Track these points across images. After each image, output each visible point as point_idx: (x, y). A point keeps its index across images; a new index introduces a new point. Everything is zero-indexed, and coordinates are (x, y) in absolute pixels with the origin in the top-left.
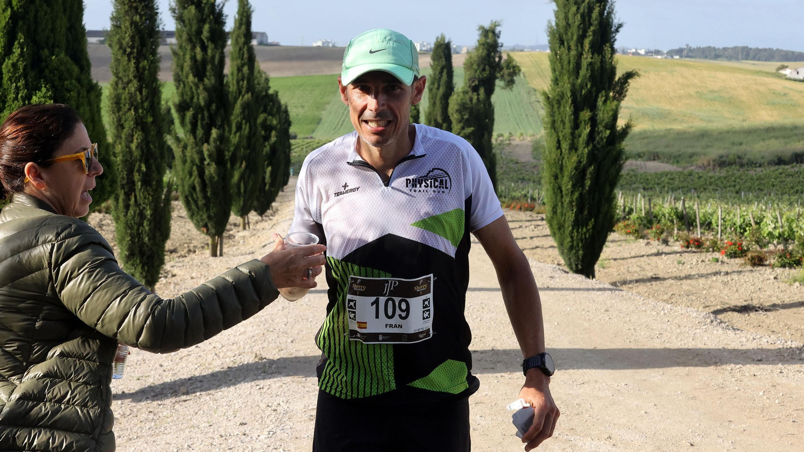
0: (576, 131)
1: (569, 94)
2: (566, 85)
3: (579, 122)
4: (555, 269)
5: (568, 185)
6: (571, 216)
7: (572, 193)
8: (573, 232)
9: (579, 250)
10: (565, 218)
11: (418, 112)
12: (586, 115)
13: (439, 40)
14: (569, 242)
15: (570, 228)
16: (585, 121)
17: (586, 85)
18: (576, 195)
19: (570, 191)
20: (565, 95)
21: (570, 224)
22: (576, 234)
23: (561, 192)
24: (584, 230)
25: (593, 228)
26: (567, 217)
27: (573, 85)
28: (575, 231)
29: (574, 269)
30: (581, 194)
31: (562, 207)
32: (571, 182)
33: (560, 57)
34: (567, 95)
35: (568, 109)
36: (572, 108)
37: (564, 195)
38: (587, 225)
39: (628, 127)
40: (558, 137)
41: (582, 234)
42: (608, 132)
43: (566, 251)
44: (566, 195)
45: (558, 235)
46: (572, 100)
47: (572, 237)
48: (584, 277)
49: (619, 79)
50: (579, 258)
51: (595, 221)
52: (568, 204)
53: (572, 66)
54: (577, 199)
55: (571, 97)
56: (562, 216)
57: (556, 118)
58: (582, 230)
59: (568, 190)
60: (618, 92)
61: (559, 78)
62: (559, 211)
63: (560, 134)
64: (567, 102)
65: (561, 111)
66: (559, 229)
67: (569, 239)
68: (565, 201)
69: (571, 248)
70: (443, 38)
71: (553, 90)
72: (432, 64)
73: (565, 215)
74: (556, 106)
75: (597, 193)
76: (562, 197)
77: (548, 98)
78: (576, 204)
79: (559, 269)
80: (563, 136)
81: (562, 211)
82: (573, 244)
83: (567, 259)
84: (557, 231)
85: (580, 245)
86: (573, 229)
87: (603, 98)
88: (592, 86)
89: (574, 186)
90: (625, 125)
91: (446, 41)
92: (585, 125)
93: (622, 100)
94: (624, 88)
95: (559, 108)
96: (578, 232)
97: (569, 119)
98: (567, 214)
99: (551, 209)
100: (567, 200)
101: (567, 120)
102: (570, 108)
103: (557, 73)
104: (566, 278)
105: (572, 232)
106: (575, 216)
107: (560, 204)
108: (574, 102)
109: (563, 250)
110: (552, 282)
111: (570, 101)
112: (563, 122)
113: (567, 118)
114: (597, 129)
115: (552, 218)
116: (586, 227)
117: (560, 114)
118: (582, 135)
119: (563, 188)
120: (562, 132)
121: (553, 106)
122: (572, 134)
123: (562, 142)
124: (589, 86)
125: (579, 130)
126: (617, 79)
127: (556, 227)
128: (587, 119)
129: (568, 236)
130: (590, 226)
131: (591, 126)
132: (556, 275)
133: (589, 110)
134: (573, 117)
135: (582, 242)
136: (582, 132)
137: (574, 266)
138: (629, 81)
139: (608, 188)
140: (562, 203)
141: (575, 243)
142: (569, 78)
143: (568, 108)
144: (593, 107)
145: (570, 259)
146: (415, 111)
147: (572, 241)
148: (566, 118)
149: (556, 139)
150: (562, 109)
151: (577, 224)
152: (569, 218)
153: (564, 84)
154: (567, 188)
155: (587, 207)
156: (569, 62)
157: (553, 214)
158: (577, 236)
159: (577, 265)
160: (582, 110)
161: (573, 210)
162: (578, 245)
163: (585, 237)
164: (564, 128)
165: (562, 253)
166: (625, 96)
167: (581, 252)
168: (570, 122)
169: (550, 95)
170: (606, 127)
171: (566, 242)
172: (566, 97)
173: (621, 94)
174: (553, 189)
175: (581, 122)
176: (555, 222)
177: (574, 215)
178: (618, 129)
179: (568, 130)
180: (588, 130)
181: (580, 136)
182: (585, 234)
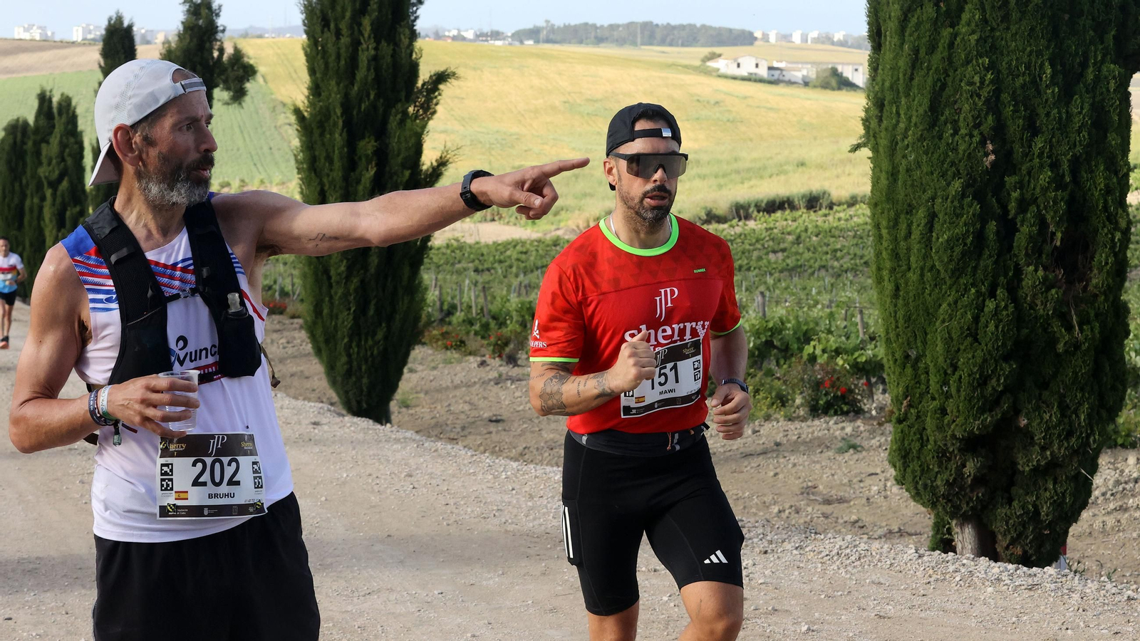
0: (352, 174)
1: (339, 111)
2: (333, 95)
3: (356, 158)
4: (321, 411)
5: (340, 266)
6: (346, 320)
7: (348, 278)
8: (350, 347)
9: (362, 377)
10: (336, 324)
11: (82, 148)
12: (367, 146)
13: (112, 22)
14: (344, 364)
15: (346, 340)
16: (367, 156)
17: (368, 95)
18: (355, 281)
19: (344, 275)
20: (332, 113)
21: (346, 334)
22: (356, 350)
23: (329, 278)
24: (370, 342)
25: (386, 338)
26: (340, 321)
27: (346, 95)
28: (354, 344)
29: (355, 409)
30: (362, 281)
31: (332, 303)
32: (345, 261)
33: (323, 47)
34: (335, 113)
35: (338, 138)
36: (345, 134)
37: (334, 284)
38: (374, 334)
39: (442, 163)
40: (322, 184)
41: (366, 350)
42: (407, 173)
43: (339, 379)
44: (338, 283)
45: (324, 354)
46: (343, 122)
47: (349, 356)
48: (371, 422)
49: (423, 85)
50: (362, 391)
51: (389, 327)
52: (340, 298)
53: (343, 62)
54: (356, 290)
55: (342, 116)
56: (332, 320)
57: (317, 153)
58: (366, 341)
59: (339, 274)
60: (422, 106)
61: (321, 85)
62: (326, 311)
63: (325, 180)
64: (335, 124)
65: (325, 140)
66: (327, 341)
67: (344, 359)
68: (336, 293)
69: (349, 373)
70: (120, 19)
71: (312, 104)
72: (102, 64)
73: (337, 318)
74: (317, 132)
75: (390, 279)
76: (330, 286)
77: (304, 117)
78: (354, 299)
79: (329, 410)
80: (331, 183)
81: (332, 311)
82: (351, 367)
83: (341, 392)
84: (322, 346)
85: (364, 367)
86: (351, 341)
87: (399, 116)
88: (378, 96)
89: (349, 268)
90: (436, 161)
91: (126, 24)
92: (368, 164)
93: (429, 119)
94: (432, 99)
95: (322, 135)
96: (359, 346)
97: (340, 153)
98: (341, 317)
99: (312, 308)
100: (339, 292)
101: (336, 157)
102: (341, 135)
103: (318, 75)
104: (341, 425)
105: (348, 347)
106: (354, 319)
107: (327, 299)
108: (348, 124)
109: (335, 377)
110: (316, 431)
111: (340, 123)
112: (329, 159)
113: (337, 152)
114: (387, 169)
115: (314, 323)
116: (373, 337)
117: (323, 144)
118: (363, 180)
119: (332, 273)
120: (328, 175)
121: (311, 133)
122: (346, 178)
123: (327, 194)
124: (372, 97)
125: (357, 172)
126: (420, 84)
127: (321, 339)
128: (369, 152)
129: (343, 353)
130: (380, 335)
131: (377, 165)
132: (324, 421)
133: (372, 137)
134: (346, 149)
135: (366, 362)
136: (361, 175)
137: (354, 404)
138: (441, 87)
139: (406, 271)
140: (331, 297)
141: (355, 363)
142: (338, 84)
143: (337, 135)
144: (381, 133)
145: (347, 392)
146: (76, 147)
147: (350, 362)
148: (334, 152)
149: (318, 189)
150: (328, 136)
151: (356, 332)
152: (343, 322)
153: (330, 95)
154: (339, 271)
155: (373, 302)
156: (338, 56)
157: (316, 317)
158: (358, 353)
159: (359, 403)
160: (363, 138)
161: (350, 309)
162: (360, 369)
163: (372, 354)
164: (331, 170)
165: (333, 383)
166: (435, 112)
167: (365, 381)
168: (341, 158)
169: (306, 114)
170: (404, 166)
171: (339, 364)
172: (334, 117)
173: (428, 109)
174: (315, 274)
175: (360, 158)
176: (319, 331)
177: (351, 317)
178: (424, 168)
179: (337, 174)
180: (372, 172)
181: (358, 182)
182: (371, 348)
